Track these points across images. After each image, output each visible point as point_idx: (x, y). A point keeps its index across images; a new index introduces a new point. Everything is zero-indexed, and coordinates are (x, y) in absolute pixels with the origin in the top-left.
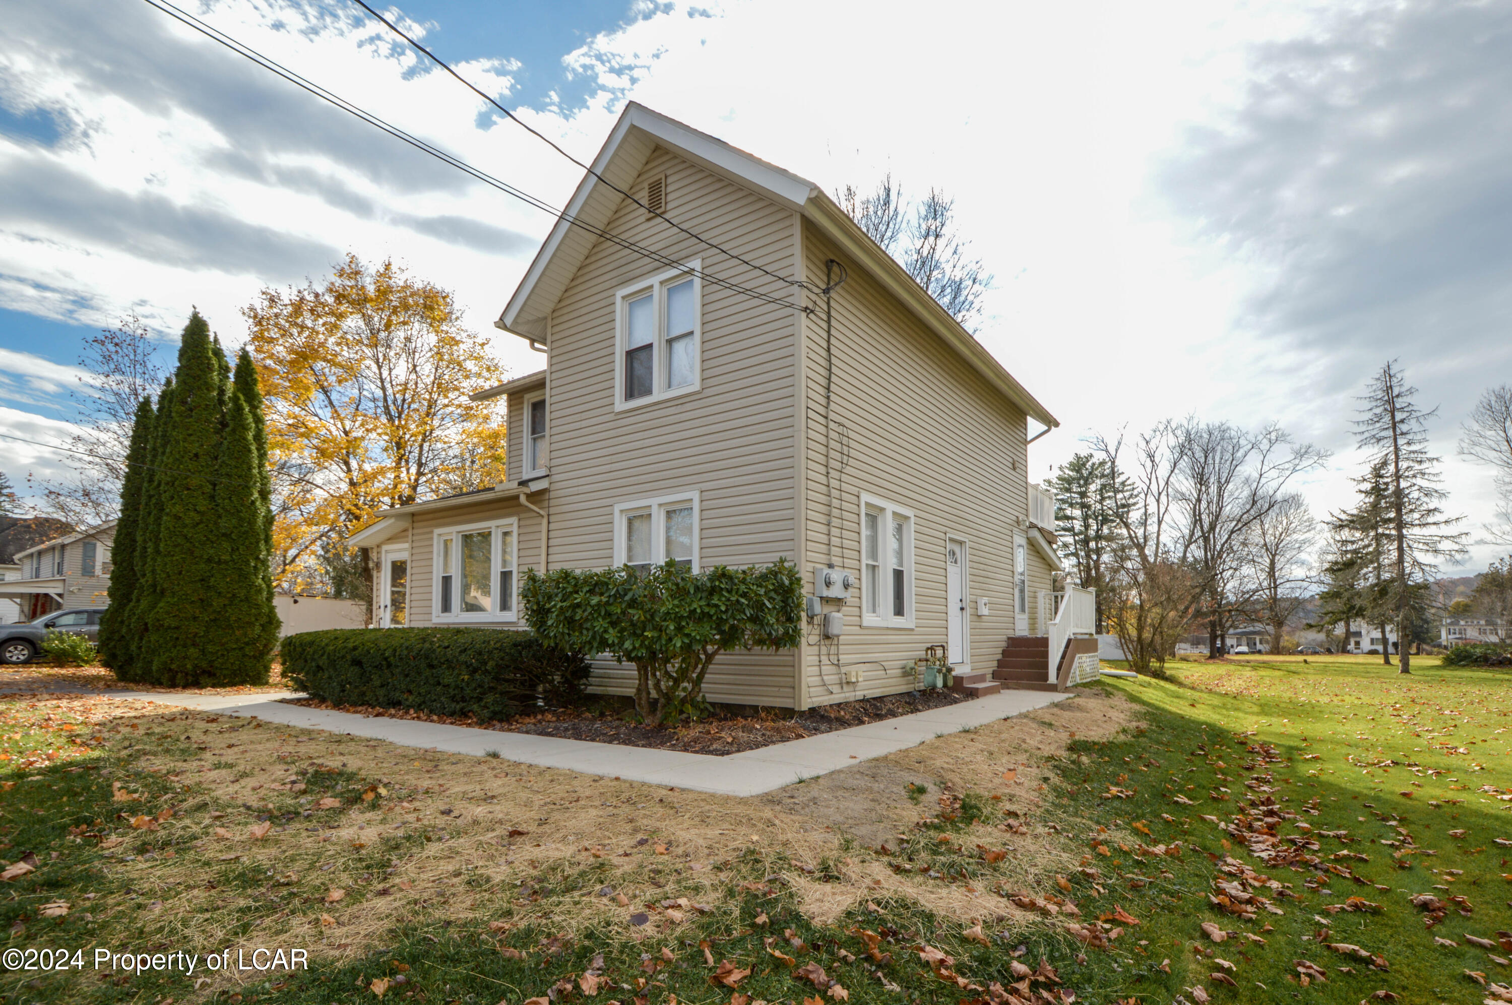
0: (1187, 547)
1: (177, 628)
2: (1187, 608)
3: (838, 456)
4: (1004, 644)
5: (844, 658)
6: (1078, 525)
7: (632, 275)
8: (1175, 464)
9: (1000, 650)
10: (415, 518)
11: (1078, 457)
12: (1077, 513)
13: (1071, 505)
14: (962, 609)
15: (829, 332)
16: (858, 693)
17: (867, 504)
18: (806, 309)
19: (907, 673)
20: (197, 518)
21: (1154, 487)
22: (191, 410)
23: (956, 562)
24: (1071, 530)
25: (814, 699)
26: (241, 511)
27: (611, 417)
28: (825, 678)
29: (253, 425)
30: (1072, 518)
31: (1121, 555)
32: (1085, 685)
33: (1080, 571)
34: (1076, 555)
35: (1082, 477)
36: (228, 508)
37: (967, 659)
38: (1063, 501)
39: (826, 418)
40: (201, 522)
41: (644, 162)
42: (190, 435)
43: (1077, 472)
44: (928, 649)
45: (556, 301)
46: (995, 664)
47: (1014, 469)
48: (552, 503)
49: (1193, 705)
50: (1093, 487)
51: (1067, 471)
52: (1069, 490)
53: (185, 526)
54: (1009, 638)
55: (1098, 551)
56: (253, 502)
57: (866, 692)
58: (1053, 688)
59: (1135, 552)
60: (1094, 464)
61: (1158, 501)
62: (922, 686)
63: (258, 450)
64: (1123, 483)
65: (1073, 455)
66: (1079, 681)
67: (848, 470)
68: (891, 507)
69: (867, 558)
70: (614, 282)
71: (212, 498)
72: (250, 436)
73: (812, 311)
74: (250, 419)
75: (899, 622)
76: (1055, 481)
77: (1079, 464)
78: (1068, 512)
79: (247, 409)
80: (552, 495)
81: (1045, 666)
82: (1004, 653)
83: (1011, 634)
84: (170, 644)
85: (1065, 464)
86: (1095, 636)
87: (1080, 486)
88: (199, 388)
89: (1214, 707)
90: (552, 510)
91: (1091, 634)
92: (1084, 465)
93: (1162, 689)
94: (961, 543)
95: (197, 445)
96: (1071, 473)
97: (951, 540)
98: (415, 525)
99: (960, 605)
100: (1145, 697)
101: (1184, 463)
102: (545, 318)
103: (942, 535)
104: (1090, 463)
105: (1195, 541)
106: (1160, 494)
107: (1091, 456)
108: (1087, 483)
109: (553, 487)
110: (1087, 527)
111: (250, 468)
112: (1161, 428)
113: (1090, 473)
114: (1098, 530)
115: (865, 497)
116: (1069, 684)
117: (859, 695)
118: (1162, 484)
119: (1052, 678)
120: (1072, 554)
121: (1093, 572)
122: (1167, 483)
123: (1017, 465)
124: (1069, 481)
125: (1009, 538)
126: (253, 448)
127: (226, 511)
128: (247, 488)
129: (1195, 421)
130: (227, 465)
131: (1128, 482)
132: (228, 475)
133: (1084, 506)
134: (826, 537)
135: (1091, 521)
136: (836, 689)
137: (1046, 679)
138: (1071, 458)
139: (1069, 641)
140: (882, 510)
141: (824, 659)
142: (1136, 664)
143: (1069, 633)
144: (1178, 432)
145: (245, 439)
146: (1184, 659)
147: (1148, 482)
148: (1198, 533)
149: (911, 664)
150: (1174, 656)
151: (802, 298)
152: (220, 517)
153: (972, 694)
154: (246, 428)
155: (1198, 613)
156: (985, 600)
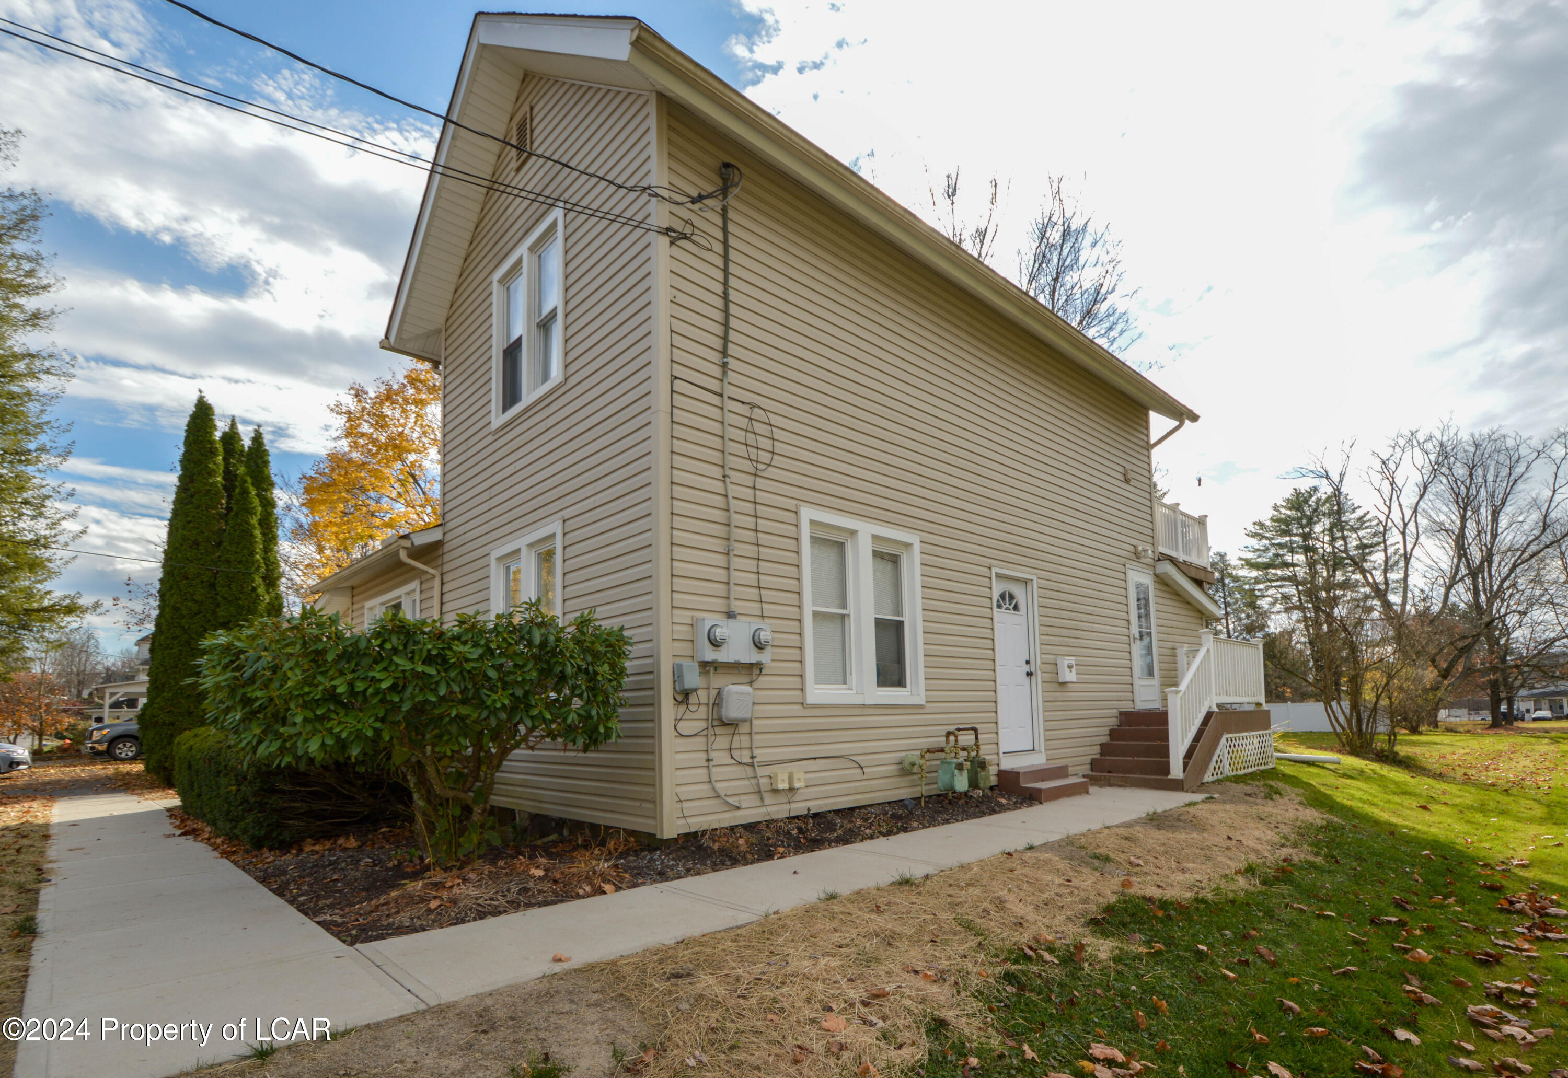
0: (1449, 588)
1: (172, 724)
2: (1451, 665)
3: (741, 450)
4: (1114, 722)
5: (762, 754)
6: (1301, 573)
7: (505, 250)
8: (1425, 487)
9: (1106, 730)
10: (355, 592)
11: (1298, 493)
12: (1300, 558)
13: (1292, 551)
14: (1029, 674)
15: (726, 271)
16: (793, 806)
17: (812, 522)
18: (667, 231)
19: (905, 770)
20: (195, 607)
21: (1396, 515)
22: (192, 496)
23: (1016, 608)
24: (1293, 579)
25: (691, 821)
26: (240, 599)
27: (490, 439)
28: (718, 786)
29: (259, 509)
30: (1293, 565)
31: (1361, 605)
32: (1237, 779)
33: (1307, 627)
34: (1301, 608)
35: (1304, 515)
36: (226, 595)
37: (1041, 745)
38: (1281, 546)
39: (721, 395)
40: (199, 612)
41: (514, 99)
42: (189, 522)
43: (1297, 510)
44: (949, 734)
45: (448, 305)
46: (1097, 749)
47: (1127, 481)
48: (447, 558)
49: (1425, 808)
50: (1318, 528)
51: (1283, 511)
52: (1288, 533)
53: (183, 617)
54: (1121, 713)
55: (1334, 601)
56: (254, 589)
57: (809, 804)
58: (1177, 786)
59: (1376, 603)
60: (1319, 499)
61: (1403, 534)
62: (933, 789)
63: (264, 534)
64: (1360, 519)
65: (1292, 491)
66: (1228, 771)
67: (771, 472)
68: (866, 530)
69: (815, 603)
70: (492, 265)
71: (213, 586)
72: (254, 521)
73: (685, 237)
74: (256, 501)
75: (891, 695)
76: (1268, 523)
77: (1298, 501)
78: (1288, 558)
79: (254, 492)
80: (447, 548)
81: (1164, 752)
82: (1113, 733)
83: (1127, 706)
84: (165, 742)
85: (1280, 502)
86: (1265, 707)
87: (1303, 527)
88: (199, 473)
89: (1462, 810)
90: (446, 568)
91: (1259, 704)
92: (1306, 501)
93: (1381, 780)
94: (1025, 582)
95: (195, 532)
96: (1289, 512)
97: (999, 576)
98: (356, 599)
99: (1026, 668)
100: (1339, 797)
101: (1441, 486)
102: (439, 331)
103: (985, 571)
104: (1314, 499)
105: (1462, 579)
106: (1405, 525)
107: (1315, 489)
108: (1311, 522)
109: (449, 537)
110: (1314, 573)
111: (252, 554)
112: (1402, 442)
113: (1315, 510)
114: (1329, 576)
115: (808, 514)
116: (1208, 778)
117: (799, 808)
118: (1408, 513)
119: (1176, 771)
120: (1295, 608)
121: (1325, 627)
122: (1415, 511)
123: (1131, 475)
124: (1287, 521)
125: (1122, 576)
126: (257, 533)
127: (225, 599)
128: (248, 576)
129: (1452, 431)
130: (228, 551)
131: (1368, 517)
132: (228, 562)
133: (1307, 549)
134: (723, 572)
135: (1319, 567)
136: (747, 801)
137: (1167, 771)
138: (1288, 493)
139: (1209, 715)
140: (853, 533)
141: (720, 757)
142: (1350, 742)
143: (1211, 703)
144: (1429, 446)
145: (248, 523)
146: (1451, 730)
147: (1386, 511)
148: (1463, 571)
149: (914, 756)
150: (1436, 726)
151: (660, 215)
152: (218, 606)
153: (1032, 798)
154: (250, 512)
155: (1469, 671)
156: (1072, 660)
